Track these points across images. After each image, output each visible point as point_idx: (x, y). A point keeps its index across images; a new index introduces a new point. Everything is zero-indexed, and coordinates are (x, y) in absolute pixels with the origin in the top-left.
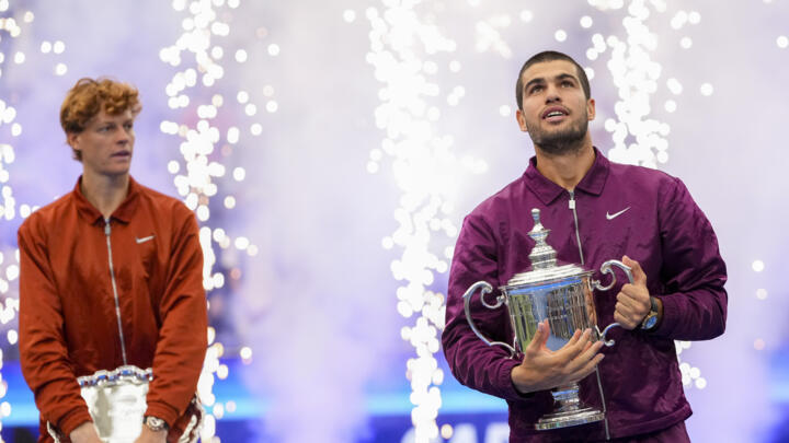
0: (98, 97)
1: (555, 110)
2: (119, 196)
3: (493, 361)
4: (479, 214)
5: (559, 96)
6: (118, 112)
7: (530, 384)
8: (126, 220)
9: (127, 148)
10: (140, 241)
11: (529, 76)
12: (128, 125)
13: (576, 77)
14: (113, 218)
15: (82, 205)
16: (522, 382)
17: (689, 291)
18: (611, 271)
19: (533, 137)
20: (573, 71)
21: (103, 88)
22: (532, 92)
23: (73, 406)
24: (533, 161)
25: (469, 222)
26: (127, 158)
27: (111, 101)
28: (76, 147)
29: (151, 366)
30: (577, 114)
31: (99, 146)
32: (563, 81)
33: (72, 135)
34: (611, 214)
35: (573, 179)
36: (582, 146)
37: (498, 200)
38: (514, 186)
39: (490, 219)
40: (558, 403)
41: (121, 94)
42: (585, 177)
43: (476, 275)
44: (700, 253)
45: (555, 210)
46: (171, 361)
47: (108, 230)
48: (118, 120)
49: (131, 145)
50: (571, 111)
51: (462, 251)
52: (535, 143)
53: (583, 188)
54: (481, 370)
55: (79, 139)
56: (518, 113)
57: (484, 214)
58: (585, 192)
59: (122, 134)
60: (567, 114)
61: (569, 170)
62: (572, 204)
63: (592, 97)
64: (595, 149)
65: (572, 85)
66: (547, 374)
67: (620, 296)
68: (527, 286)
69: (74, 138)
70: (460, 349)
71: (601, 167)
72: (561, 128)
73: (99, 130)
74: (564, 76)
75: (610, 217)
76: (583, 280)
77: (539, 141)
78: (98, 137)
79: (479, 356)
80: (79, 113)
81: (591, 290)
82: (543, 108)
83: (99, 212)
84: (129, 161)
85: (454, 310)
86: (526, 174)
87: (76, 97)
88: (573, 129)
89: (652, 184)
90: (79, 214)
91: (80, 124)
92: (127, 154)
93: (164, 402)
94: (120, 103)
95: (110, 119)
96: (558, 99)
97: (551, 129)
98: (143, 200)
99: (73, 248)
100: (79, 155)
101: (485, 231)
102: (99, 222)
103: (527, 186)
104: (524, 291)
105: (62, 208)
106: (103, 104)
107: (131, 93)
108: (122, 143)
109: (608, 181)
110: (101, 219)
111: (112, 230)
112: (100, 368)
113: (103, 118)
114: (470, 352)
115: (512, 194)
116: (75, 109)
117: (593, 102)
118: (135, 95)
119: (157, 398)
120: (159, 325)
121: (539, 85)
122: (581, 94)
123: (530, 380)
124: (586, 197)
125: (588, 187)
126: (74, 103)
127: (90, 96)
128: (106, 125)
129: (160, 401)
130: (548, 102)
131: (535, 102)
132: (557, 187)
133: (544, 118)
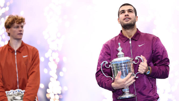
0: (15, 19)
1: (127, 18)
2: (19, 45)
3: (107, 81)
4: (107, 44)
5: (128, 14)
6: (20, 23)
7: (116, 87)
8: (21, 51)
9: (22, 32)
10: (24, 57)
11: (121, 9)
12: (22, 27)
13: (133, 10)
14: (17, 51)
15: (9, 47)
16: (114, 87)
17: (159, 66)
18: (138, 59)
19: (121, 25)
20: (132, 9)
21: (16, 17)
22: (122, 13)
23: (4, 98)
24: (121, 31)
25: (104, 45)
26: (22, 35)
27: (18, 20)
28: (8, 32)
29: (25, 90)
30: (133, 19)
31: (14, 32)
32: (130, 11)
33: (7, 29)
34: (140, 45)
35: (131, 36)
36: (133, 28)
37: (112, 41)
38: (116, 37)
39: (109, 45)
40: (124, 92)
41: (20, 19)
42: (134, 36)
43: (105, 59)
44: (162, 56)
45: (126, 44)
46: (30, 88)
47: (16, 54)
48: (20, 25)
49: (23, 32)
50: (131, 18)
51: (102, 53)
52: (122, 26)
53: (133, 38)
54: (104, 83)
55: (9, 30)
56: (118, 19)
57: (108, 44)
58: (134, 40)
59: (20, 29)
60: (130, 19)
61: (130, 34)
62: (130, 42)
63: (137, 16)
64: (137, 28)
65: (132, 12)
66: (120, 84)
67: (140, 65)
68: (116, 62)
69: (8, 30)
70: (100, 77)
71: (138, 33)
72: (128, 22)
73: (15, 28)
74: (130, 9)
75: (139, 46)
76: (130, 61)
77: (123, 26)
78: (14, 29)
79: (104, 79)
80: (10, 23)
81: (133, 64)
82: (124, 17)
83: (13, 49)
84: (22, 36)
85: (99, 68)
86: (119, 34)
87: (9, 19)
88: (131, 23)
89: (151, 38)
90: (8, 50)
91: (10, 26)
92: (22, 34)
93: (28, 99)
94: (20, 21)
95: (17, 25)
96: (128, 15)
97: (126, 23)
98: (25, 47)
99: (6, 58)
100: (9, 34)
101: (108, 48)
102: (13, 51)
103: (119, 37)
104: (116, 63)
105: (4, 48)
106: (16, 21)
107: (23, 18)
108: (21, 31)
109: (140, 37)
110: (14, 51)
111: (17, 54)
112: (12, 89)
113: (16, 24)
114: (102, 78)
115: (115, 39)
116: (9, 22)
117: (137, 17)
118: (24, 19)
119: (26, 98)
120: (28, 78)
121: (123, 12)
122: (134, 14)
123: (116, 86)
124: (134, 41)
125: (135, 38)
126: (8, 21)
127: (13, 19)
128: (17, 26)
129: (27, 99)
130: (125, 16)
131: (122, 16)
132: (127, 38)
133: (124, 20)
